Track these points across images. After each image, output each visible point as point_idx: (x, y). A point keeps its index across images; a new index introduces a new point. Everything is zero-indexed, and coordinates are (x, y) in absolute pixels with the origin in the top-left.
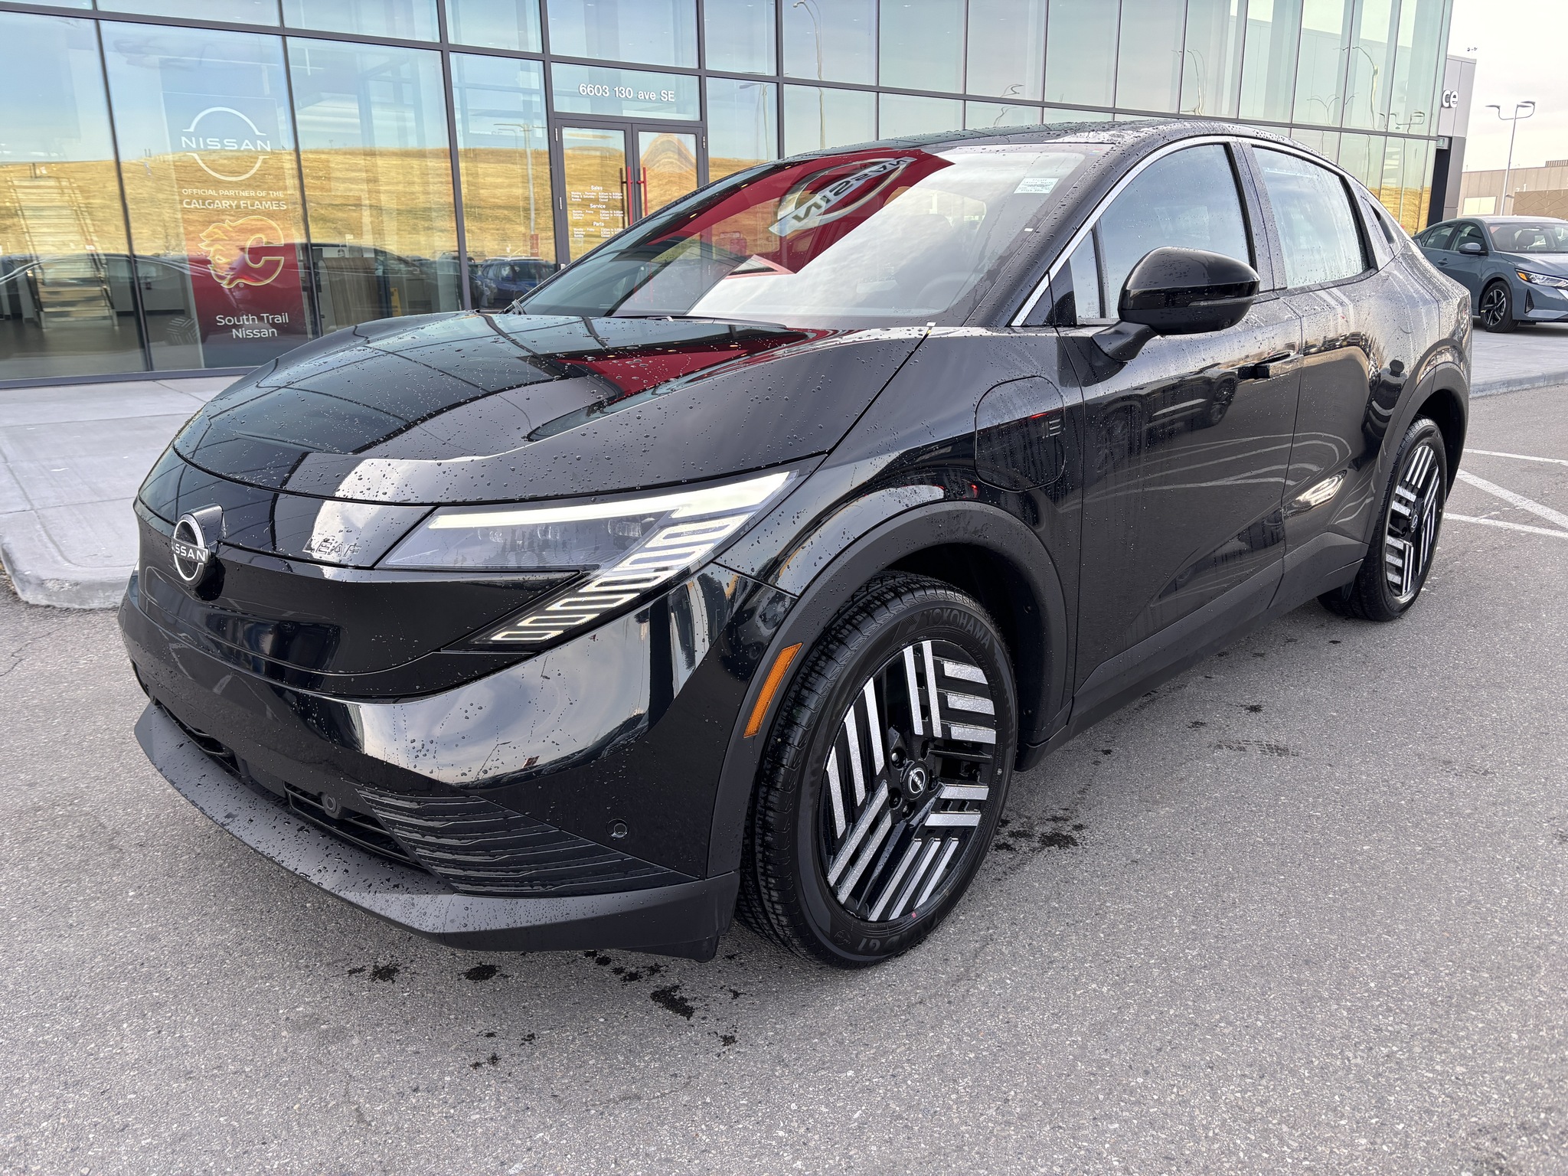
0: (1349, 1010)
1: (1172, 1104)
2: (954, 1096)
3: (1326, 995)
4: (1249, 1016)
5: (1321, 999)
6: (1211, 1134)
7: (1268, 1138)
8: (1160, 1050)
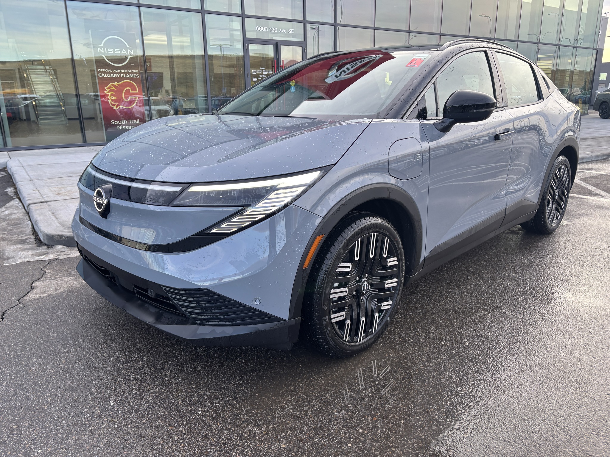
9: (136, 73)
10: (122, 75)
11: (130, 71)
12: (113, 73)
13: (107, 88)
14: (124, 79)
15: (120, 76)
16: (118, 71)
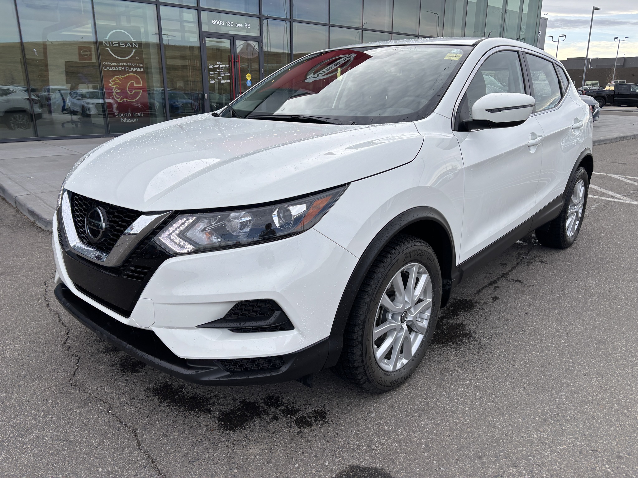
0: (620, 356)
1: (578, 387)
2: (506, 387)
3: (611, 352)
4: (590, 359)
5: (610, 354)
6: (595, 394)
7: (613, 395)
8: (566, 371)
9: (140, 67)
10: (126, 68)
11: (135, 64)
12: (118, 66)
13: (112, 81)
14: (128, 72)
15: (125, 69)
16: (122, 64)
